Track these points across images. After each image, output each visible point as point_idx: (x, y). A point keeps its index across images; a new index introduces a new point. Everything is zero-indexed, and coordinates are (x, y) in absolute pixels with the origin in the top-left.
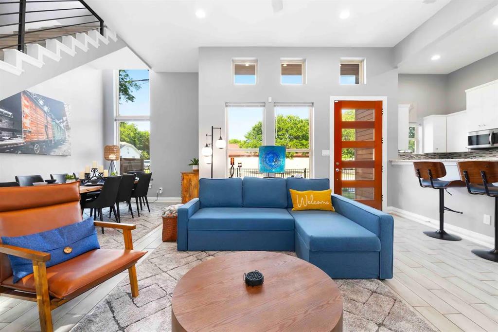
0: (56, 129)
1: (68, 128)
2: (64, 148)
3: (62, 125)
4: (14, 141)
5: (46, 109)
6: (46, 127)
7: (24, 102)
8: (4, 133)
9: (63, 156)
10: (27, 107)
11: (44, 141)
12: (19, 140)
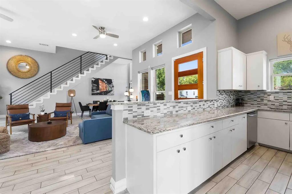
0: (109, 88)
1: (113, 87)
2: (112, 93)
3: (111, 86)
4: (97, 92)
5: (106, 82)
6: (106, 87)
7: (100, 81)
8: (95, 90)
9: (112, 95)
10: (100, 82)
11: (105, 91)
12: (98, 92)
